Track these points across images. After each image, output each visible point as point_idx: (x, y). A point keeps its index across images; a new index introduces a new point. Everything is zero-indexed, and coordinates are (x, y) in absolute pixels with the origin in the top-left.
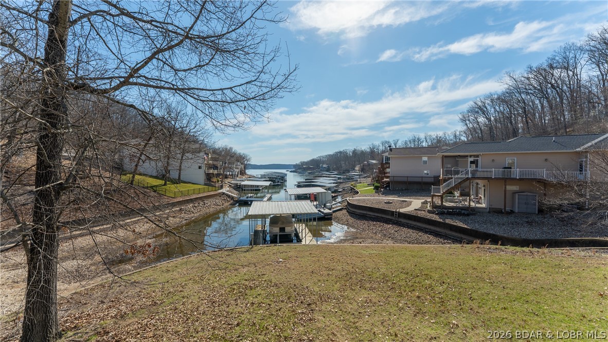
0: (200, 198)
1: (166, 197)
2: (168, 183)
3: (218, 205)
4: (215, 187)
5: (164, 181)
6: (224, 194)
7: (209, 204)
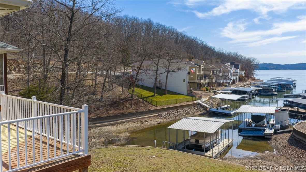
0: (176, 108)
1: (151, 105)
2: (156, 94)
3: (189, 114)
4: (196, 97)
5: (153, 93)
6: (199, 104)
7: (182, 112)
